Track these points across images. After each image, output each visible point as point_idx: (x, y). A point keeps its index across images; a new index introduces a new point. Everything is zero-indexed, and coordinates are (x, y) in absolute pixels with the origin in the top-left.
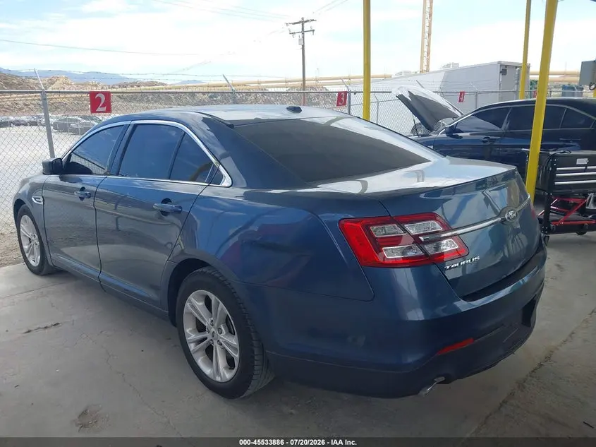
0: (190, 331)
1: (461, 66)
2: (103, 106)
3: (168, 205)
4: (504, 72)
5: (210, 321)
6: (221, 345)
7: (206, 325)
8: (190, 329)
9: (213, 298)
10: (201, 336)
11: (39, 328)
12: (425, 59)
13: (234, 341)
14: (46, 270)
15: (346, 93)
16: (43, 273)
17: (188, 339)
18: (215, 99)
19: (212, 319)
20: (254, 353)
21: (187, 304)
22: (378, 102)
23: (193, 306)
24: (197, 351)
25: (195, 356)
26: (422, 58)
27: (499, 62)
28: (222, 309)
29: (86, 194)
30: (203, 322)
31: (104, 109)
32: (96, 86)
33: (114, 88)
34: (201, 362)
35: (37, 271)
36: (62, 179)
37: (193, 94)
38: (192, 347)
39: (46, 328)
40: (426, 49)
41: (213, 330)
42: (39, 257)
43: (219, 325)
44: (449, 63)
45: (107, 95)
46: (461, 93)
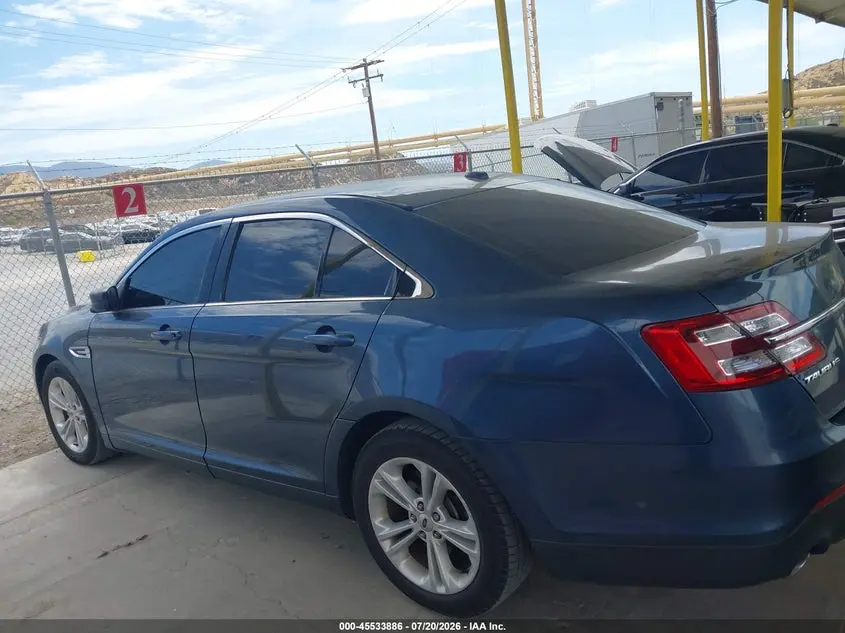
0: (381, 522)
1: (598, 104)
2: (133, 206)
3: (329, 336)
4: (659, 106)
5: (415, 502)
6: (440, 536)
7: (410, 510)
8: (381, 519)
9: (423, 468)
10: (401, 528)
11: (119, 547)
12: (536, 101)
13: (468, 529)
14: (100, 455)
15: (464, 154)
16: (95, 460)
17: (379, 534)
18: (246, 183)
19: (421, 499)
20: (505, 544)
21: (375, 482)
22: (493, 164)
23: (385, 483)
24: (397, 552)
25: (393, 559)
26: (531, 101)
27: (652, 94)
28: (441, 482)
29: (174, 334)
30: (402, 504)
31: (136, 209)
32: (73, 181)
33: (100, 182)
34: (405, 567)
35: (83, 460)
36: (119, 317)
37: (214, 180)
38: (386, 546)
39: (130, 544)
40: (535, 87)
41: (423, 516)
42: (86, 438)
43: (434, 507)
44: (580, 101)
45: (138, 188)
46: (613, 139)
